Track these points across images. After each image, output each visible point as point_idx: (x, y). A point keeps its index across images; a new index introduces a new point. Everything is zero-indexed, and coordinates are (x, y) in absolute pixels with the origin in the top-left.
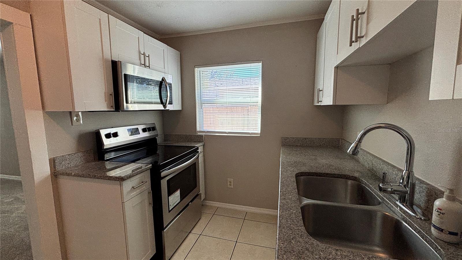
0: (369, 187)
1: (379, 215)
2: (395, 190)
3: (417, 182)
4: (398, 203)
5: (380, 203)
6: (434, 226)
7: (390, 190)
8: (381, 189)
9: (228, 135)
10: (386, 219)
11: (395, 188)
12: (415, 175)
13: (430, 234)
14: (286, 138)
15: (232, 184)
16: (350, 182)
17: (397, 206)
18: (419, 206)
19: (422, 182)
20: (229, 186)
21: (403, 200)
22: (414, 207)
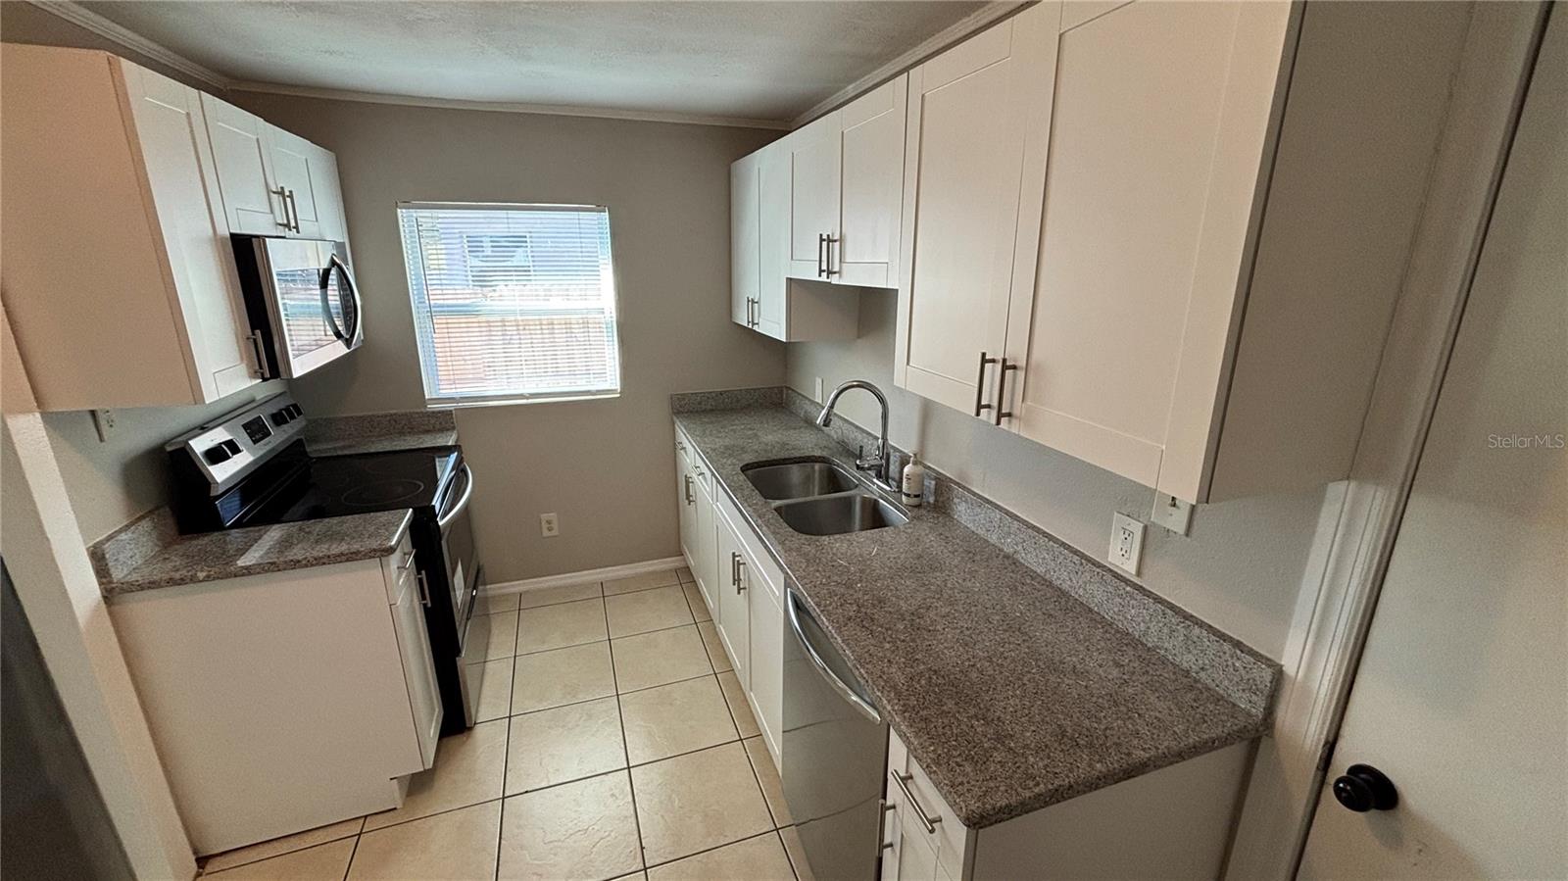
0: (843, 468)
1: (858, 499)
2: (872, 466)
3: (892, 451)
4: (875, 480)
5: (857, 486)
6: (905, 494)
7: (866, 466)
8: (858, 467)
9: (530, 401)
10: (864, 500)
11: (872, 463)
12: (890, 442)
13: (901, 502)
14: (682, 395)
15: (555, 525)
16: (817, 466)
17: (874, 484)
18: (893, 479)
19: (896, 450)
20: (546, 533)
21: (879, 476)
22: (890, 481)
